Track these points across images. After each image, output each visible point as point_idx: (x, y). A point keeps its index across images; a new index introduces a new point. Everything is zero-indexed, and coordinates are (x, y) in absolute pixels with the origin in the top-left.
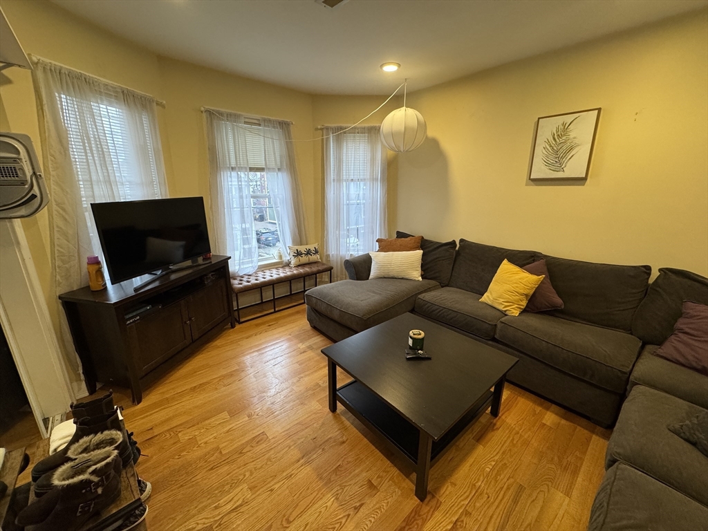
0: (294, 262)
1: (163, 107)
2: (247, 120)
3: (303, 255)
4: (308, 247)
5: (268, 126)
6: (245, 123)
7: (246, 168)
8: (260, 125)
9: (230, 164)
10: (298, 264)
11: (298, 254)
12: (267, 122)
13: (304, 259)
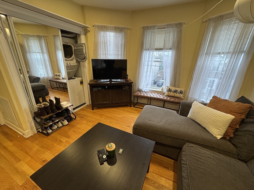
0: (166, 93)
1: (131, 29)
2: (159, 27)
3: (172, 92)
4: (177, 89)
5: (169, 28)
6: (158, 29)
7: (153, 49)
8: (165, 28)
9: (146, 48)
10: (168, 95)
11: (169, 90)
12: (169, 26)
13: (172, 94)
